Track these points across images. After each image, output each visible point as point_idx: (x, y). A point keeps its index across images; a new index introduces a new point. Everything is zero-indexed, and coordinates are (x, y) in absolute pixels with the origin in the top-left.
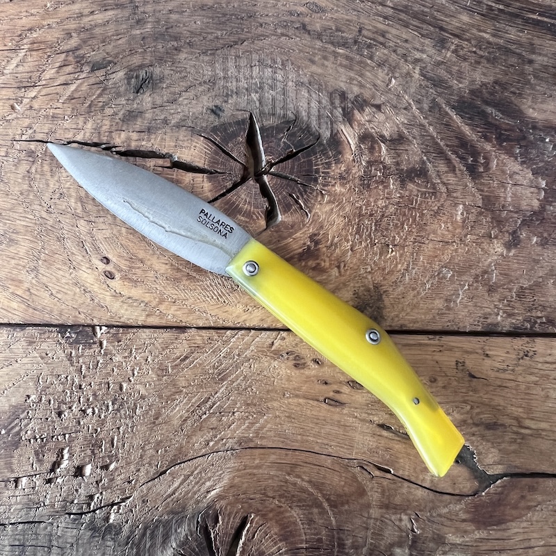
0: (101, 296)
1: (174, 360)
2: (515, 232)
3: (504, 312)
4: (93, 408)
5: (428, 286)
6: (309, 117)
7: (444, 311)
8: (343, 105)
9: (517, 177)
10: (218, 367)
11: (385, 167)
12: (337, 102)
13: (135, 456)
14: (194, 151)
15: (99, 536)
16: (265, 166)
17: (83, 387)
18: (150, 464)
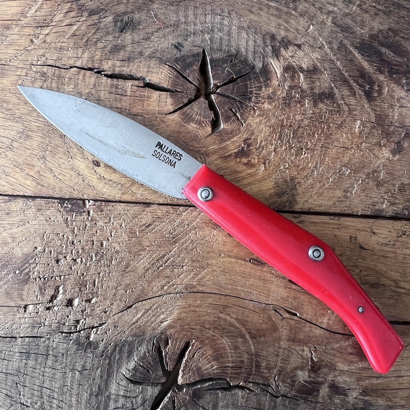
0: (90, 178)
1: (141, 226)
2: (399, 142)
3: (388, 202)
4: (81, 258)
5: (331, 180)
6: (247, 53)
7: (342, 199)
8: (272, 44)
9: (403, 101)
10: (172, 233)
11: (302, 91)
12: (268, 42)
13: (110, 294)
14: (161, 75)
15: (82, 350)
16: (213, 88)
17: (75, 243)
18: (121, 300)
